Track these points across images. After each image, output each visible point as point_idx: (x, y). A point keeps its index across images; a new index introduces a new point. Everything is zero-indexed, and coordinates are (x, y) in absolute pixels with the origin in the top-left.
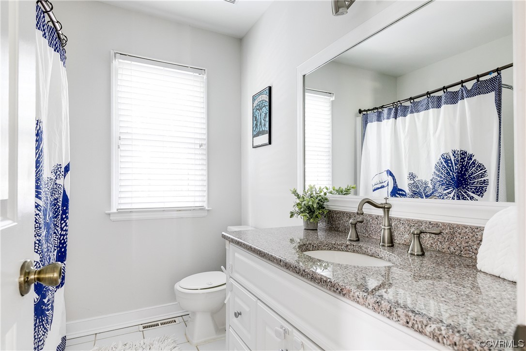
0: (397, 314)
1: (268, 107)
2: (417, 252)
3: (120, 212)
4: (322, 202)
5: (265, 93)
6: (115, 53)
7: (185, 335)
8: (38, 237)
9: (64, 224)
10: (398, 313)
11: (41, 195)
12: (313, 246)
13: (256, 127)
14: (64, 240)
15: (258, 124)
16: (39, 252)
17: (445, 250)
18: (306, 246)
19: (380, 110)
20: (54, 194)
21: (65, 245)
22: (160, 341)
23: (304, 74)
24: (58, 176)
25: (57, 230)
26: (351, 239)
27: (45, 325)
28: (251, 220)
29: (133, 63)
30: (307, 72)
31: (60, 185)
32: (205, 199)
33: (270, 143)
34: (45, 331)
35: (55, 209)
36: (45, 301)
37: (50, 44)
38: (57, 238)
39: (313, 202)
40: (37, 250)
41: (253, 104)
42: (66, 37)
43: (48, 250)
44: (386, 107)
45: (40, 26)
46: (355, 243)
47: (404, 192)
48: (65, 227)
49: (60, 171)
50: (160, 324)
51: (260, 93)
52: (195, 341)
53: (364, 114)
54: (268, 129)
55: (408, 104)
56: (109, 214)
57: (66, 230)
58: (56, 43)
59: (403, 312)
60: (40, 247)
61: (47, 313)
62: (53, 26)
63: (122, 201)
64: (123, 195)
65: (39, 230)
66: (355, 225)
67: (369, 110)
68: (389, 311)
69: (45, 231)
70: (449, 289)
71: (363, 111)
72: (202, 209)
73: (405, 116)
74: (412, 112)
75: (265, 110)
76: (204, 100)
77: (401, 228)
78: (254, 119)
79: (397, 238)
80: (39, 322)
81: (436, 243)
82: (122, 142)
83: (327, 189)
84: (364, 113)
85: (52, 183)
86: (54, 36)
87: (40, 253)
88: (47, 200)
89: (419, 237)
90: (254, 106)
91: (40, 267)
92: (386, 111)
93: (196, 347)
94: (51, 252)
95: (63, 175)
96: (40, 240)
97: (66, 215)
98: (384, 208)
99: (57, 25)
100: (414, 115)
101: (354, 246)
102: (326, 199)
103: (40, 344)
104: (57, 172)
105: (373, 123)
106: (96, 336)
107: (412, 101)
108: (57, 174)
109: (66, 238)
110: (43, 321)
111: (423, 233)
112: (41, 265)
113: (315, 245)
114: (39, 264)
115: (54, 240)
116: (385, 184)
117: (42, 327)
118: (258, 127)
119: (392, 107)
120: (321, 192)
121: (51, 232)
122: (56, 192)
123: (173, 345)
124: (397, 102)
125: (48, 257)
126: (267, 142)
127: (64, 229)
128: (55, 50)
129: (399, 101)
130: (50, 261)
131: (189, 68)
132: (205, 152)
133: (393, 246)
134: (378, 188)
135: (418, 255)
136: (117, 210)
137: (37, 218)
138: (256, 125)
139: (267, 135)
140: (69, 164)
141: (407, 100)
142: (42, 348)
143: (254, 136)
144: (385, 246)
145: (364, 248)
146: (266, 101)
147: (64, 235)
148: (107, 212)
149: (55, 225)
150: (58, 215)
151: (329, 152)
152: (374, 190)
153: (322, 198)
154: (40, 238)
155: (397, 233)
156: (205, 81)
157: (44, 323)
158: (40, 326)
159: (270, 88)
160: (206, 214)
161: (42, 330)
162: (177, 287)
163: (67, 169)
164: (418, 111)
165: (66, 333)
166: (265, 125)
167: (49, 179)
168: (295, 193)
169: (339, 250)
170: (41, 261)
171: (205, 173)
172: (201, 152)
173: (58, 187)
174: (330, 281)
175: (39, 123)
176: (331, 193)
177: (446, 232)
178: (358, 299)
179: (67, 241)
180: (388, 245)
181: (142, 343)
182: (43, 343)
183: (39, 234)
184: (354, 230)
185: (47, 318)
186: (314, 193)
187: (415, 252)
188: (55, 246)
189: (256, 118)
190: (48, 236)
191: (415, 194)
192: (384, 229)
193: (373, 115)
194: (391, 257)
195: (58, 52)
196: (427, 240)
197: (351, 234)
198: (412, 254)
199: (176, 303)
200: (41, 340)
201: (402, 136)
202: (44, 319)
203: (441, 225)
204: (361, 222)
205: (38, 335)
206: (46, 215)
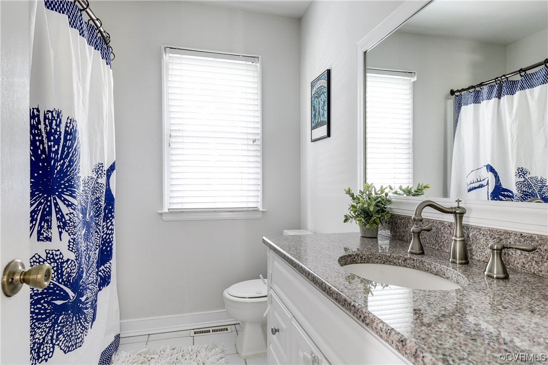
0: (424, 362)
1: (326, 94)
2: (497, 274)
3: (172, 212)
4: (382, 204)
5: (323, 77)
6: (165, 48)
7: (235, 345)
8: (72, 236)
9: (110, 223)
10: (425, 360)
11: (75, 193)
12: (361, 257)
13: (315, 118)
14: (110, 239)
15: (317, 114)
16: (74, 251)
17: (543, 273)
18: (352, 257)
19: (478, 89)
20: (96, 193)
21: (110, 244)
22: (208, 349)
23: (364, 51)
24: (100, 175)
25: (99, 229)
26: (413, 251)
27: (83, 323)
28: (310, 224)
29: (183, 56)
30: (369, 48)
31: (102, 184)
32: (260, 199)
33: (329, 135)
34: (83, 329)
35: (97, 208)
36: (83, 299)
37: (90, 43)
38: (99, 237)
39: (369, 205)
40: (72, 248)
41: (312, 91)
42: (108, 34)
43: (88, 249)
44: (486, 85)
45: (76, 25)
46: (415, 257)
47: (511, 192)
48: (111, 226)
49: (102, 170)
50: (211, 331)
51: (319, 79)
52: (244, 354)
53: (457, 96)
54: (326, 120)
55: (518, 78)
56: (161, 214)
57: (112, 230)
58: (97, 41)
59: (431, 360)
60: (74, 246)
61: (85, 311)
62: (93, 24)
63: (174, 201)
64: (174, 195)
65: (73, 229)
66: (418, 234)
67: (463, 90)
68: (414, 355)
69: (85, 229)
70: (523, 332)
71: (456, 92)
72: (255, 210)
73: (512, 93)
74: (522, 88)
75: (324, 97)
76: (259, 91)
77: (482, 240)
78: (313, 109)
79: (476, 253)
80: (76, 320)
81: (530, 263)
82: (173, 140)
83: (391, 188)
84: (456, 94)
85: (94, 182)
86: (94, 34)
87: (76, 252)
88: (88, 199)
89: (500, 254)
90: (313, 93)
91: (75, 265)
92: (485, 89)
93: (245, 360)
94: (91, 250)
95: (105, 174)
96: (75, 239)
97: (111, 215)
98: (455, 213)
99: (97, 22)
100: (525, 93)
101: (414, 260)
102: (389, 201)
103: (78, 341)
104: (98, 171)
105: (469, 106)
106: (149, 337)
107: (523, 74)
108: (98, 173)
109: (112, 237)
110: (80, 319)
111: (508, 248)
112: (76, 263)
113: (364, 257)
114: (74, 262)
115: (96, 239)
116: (484, 183)
117: (79, 324)
118: (317, 118)
119: (494, 83)
120: (382, 192)
121: (92, 230)
122: (98, 191)
123: (220, 355)
124: (501, 77)
125: (88, 256)
126: (325, 134)
127: (110, 228)
128: (95, 49)
129: (504, 76)
130: (89, 260)
131: (241, 57)
132: (259, 148)
133: (467, 263)
134: (475, 188)
135: (497, 278)
136: (169, 209)
137: (71, 217)
138: (315, 115)
139: (326, 126)
140: (114, 163)
141: (515, 73)
142: (81, 346)
143: (313, 128)
144: (456, 263)
145: (426, 264)
146: (325, 87)
147: (110, 235)
148: (158, 212)
149: (97, 224)
150: (100, 214)
151: (409, 144)
152: (470, 190)
153: (383, 200)
154: (75, 236)
155: (476, 247)
156: (259, 70)
157: (81, 320)
158: (78, 323)
159: (329, 72)
160: (261, 216)
161: (79, 328)
162: (227, 293)
163: (112, 168)
164: (532, 86)
165: (120, 331)
166: (323, 115)
167: (89, 179)
168: (349, 192)
169: (395, 264)
170: (76, 260)
171: (260, 171)
172: (255, 148)
173: (100, 186)
174: (353, 306)
175: (72, 122)
176: (396, 193)
177: (545, 248)
178: (380, 332)
179: (113, 240)
180: (461, 261)
181: (190, 350)
182: (81, 341)
183: (74, 233)
184: (417, 240)
185: (85, 316)
186: (373, 193)
187: (493, 273)
188: (96, 245)
189: (314, 107)
190: (87, 235)
191: (526, 195)
192: (456, 241)
193: (469, 96)
194: (459, 278)
195: (98, 50)
196: (517, 258)
197: (413, 245)
198: (489, 276)
199: (225, 310)
200: (80, 338)
201: (509, 121)
202: (81, 317)
203: (537, 238)
204: (428, 230)
205: (75, 333)
206: (86, 214)
